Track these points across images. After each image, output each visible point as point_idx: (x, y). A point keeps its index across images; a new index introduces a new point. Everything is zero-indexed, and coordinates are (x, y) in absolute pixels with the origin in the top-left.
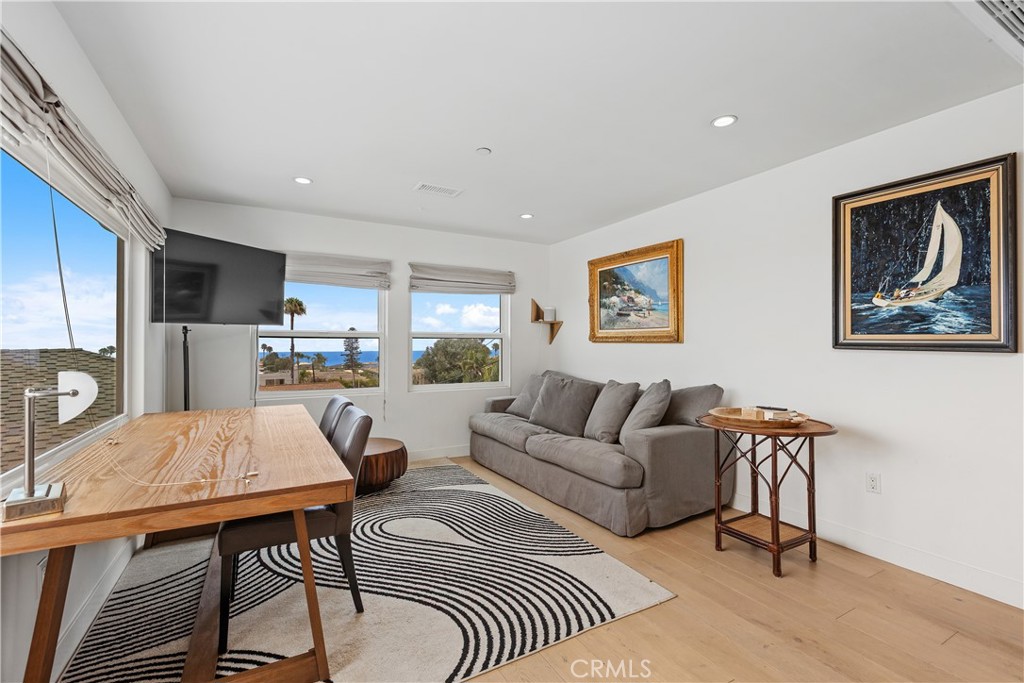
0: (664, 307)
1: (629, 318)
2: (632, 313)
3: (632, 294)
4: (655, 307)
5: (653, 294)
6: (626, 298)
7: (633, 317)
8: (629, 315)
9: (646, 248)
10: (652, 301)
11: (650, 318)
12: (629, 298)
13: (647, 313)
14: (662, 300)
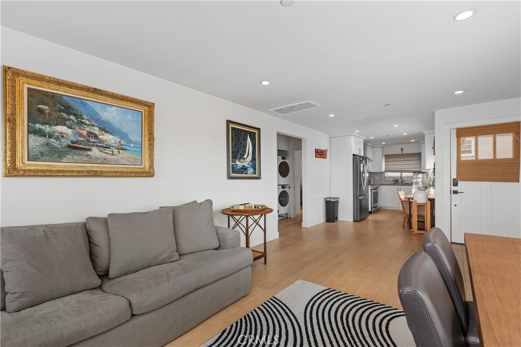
0: (135, 149)
1: (89, 153)
2: (93, 148)
3: (96, 130)
4: (128, 148)
5: (123, 136)
6: (85, 133)
7: (95, 152)
8: (89, 150)
9: (123, 96)
10: (122, 142)
11: (120, 156)
12: (90, 134)
13: (116, 151)
14: (133, 143)
